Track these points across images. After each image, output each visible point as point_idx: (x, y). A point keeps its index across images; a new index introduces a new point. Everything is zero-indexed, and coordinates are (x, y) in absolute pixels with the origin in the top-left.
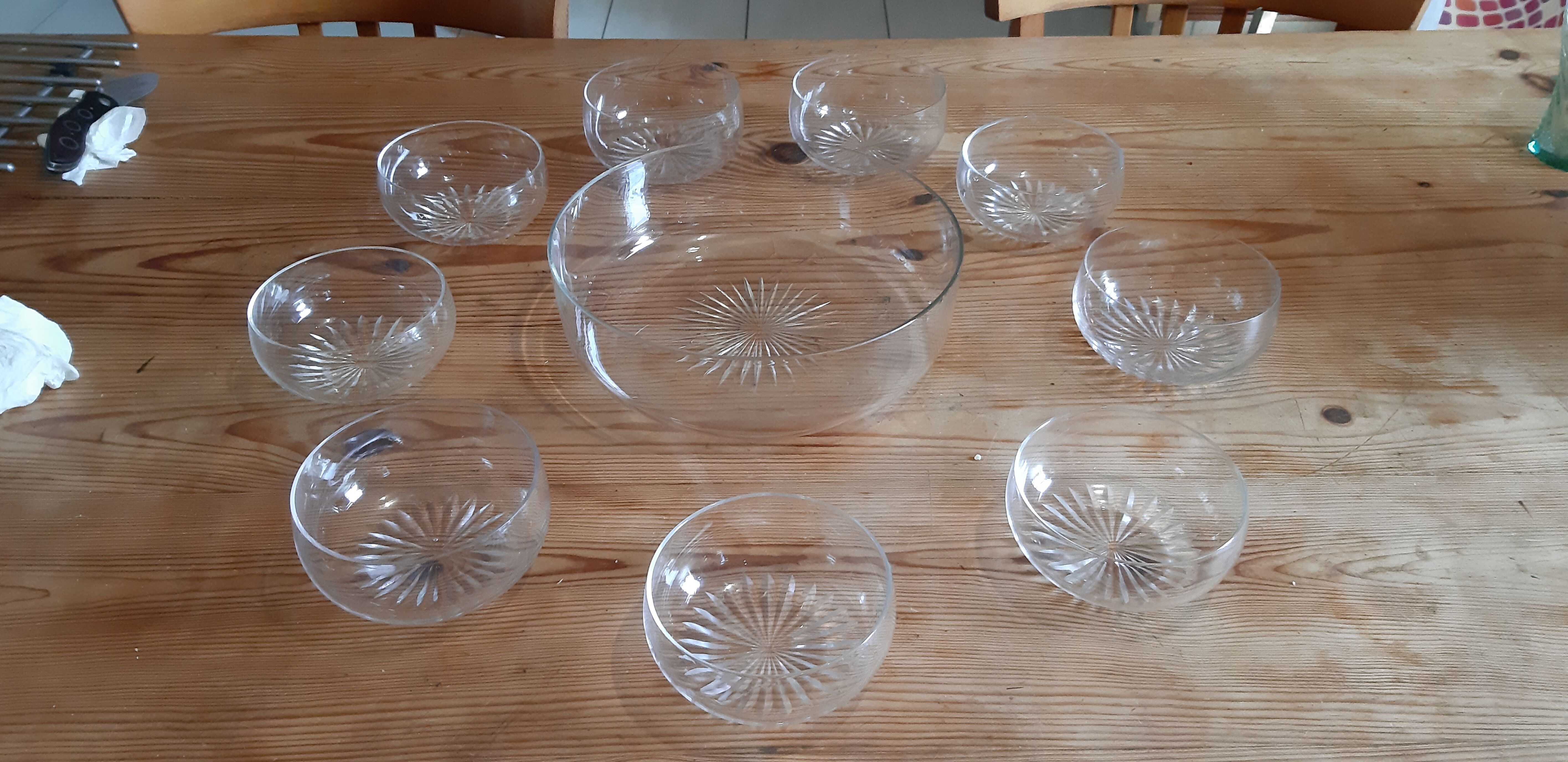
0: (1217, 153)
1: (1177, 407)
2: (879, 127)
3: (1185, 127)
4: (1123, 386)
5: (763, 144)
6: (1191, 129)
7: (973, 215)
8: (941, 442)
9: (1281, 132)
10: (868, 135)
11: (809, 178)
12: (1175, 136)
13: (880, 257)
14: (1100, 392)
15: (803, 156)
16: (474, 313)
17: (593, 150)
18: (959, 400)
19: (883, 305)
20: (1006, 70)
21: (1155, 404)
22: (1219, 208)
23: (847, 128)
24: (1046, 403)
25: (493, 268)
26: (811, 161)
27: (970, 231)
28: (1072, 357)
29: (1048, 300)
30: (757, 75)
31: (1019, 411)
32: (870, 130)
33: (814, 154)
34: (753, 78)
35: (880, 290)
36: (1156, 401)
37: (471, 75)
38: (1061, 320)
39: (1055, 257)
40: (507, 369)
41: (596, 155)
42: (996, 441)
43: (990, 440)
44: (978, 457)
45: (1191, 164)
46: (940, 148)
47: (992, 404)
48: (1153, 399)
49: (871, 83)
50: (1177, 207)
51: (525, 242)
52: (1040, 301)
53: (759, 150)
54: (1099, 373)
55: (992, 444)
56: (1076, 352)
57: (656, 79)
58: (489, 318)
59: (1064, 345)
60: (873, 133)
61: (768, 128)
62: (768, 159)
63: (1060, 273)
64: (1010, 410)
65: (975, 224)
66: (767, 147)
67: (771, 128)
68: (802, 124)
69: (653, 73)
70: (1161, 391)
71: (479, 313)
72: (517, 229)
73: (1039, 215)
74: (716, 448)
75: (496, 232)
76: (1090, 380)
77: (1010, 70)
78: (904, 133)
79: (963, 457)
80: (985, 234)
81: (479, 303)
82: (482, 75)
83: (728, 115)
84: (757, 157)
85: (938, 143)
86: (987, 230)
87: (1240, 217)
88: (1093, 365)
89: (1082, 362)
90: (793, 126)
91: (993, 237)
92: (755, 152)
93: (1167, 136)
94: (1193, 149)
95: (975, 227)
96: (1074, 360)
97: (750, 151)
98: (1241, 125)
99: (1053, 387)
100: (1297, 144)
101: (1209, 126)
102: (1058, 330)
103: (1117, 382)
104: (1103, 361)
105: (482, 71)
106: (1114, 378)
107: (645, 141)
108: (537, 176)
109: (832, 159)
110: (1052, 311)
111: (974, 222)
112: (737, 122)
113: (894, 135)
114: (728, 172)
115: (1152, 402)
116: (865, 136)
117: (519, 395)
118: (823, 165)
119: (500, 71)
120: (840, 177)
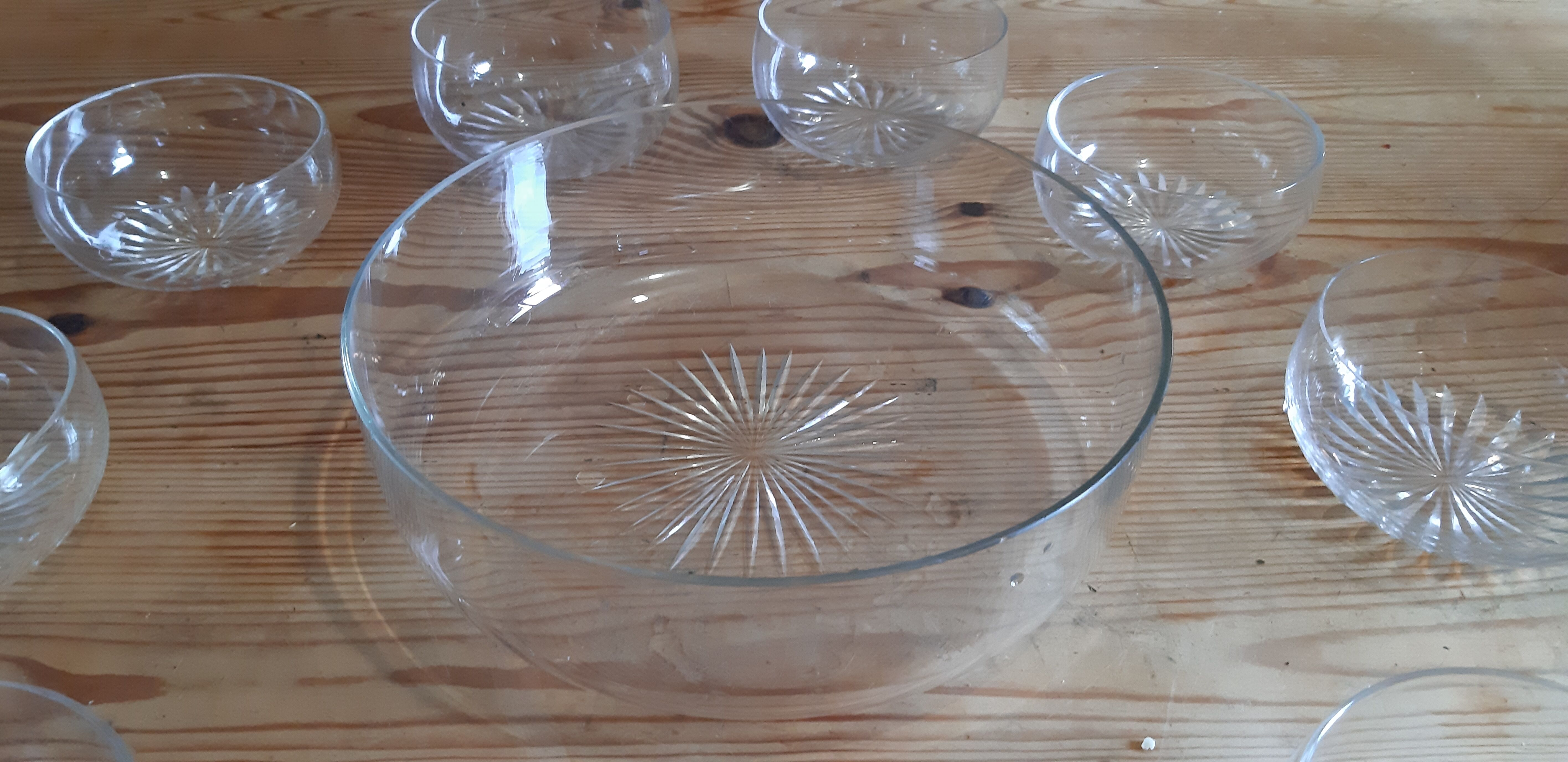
0: (1422, 130)
1: (1507, 611)
2: (893, 90)
3: (1362, 90)
4: (1393, 564)
5: (710, 116)
6: (1371, 94)
7: (1057, 230)
8: (1067, 706)
9: (1506, 100)
10: (878, 102)
11: (786, 170)
12: (1350, 104)
13: (911, 304)
14: (1354, 580)
15: (776, 137)
16: (173, 421)
17: (429, 124)
18: (1089, 601)
19: (924, 397)
20: (1073, 9)
21: (1462, 605)
22: (1454, 218)
23: (843, 90)
24: (1258, 605)
25: (231, 331)
26: (789, 144)
27: (1052, 256)
28: (1284, 502)
29: (1216, 385)
30: (703, 15)
31: (1209, 626)
32: (880, 94)
33: (793, 133)
34: (696, 19)
35: (916, 367)
36: (1463, 598)
37: (267, 15)
38: (1246, 424)
39: (1208, 304)
40: (207, 542)
41: (434, 131)
42: (1178, 700)
43: (1164, 698)
44: (1149, 743)
45: (1388, 146)
46: (994, 122)
47: (1153, 610)
48: (1455, 594)
49: (876, 25)
50: (1385, 216)
51: (298, 281)
52: (1201, 386)
53: (705, 125)
54: (1340, 536)
55: (1173, 709)
56: (1287, 491)
57: (550, 20)
58: (201, 431)
59: (1262, 476)
60: (885, 99)
61: (720, 92)
62: (721, 141)
63: (1223, 332)
64: (1192, 623)
65: (1060, 245)
66: (718, 120)
67: (725, 92)
68: (774, 84)
69: (546, 12)
70: (1464, 574)
71: (183, 420)
72: (282, 259)
73: (1167, 229)
74: (607, 730)
75: (248, 264)
76: (1328, 551)
77: (1078, 9)
78: (932, 98)
79: (1117, 743)
80: (1077, 262)
81: (191, 399)
82: (283, 15)
83: (656, 68)
84: (704, 136)
85: (994, 111)
86: (1078, 255)
87: (1491, 234)
88: (1325, 517)
89: (1302, 513)
90: (759, 87)
91: (1091, 267)
92: (699, 127)
93: (1336, 103)
94: (1386, 123)
95: (1060, 250)
96: (1288, 509)
97: (692, 126)
98: (1445, 88)
99: (1260, 569)
100: (1538, 118)
101: (1399, 90)
102: (1246, 445)
103: (1377, 556)
104: (1342, 511)
105: (284, 8)
106: (1372, 545)
107: (521, 110)
108: (322, 166)
109: (819, 143)
110: (1224, 406)
111: (1057, 241)
112: (668, 81)
113: (918, 102)
114: (654, 161)
115: (1455, 601)
116: (872, 103)
117: (222, 602)
118: (809, 150)
119: (312, 9)
120: (836, 168)
